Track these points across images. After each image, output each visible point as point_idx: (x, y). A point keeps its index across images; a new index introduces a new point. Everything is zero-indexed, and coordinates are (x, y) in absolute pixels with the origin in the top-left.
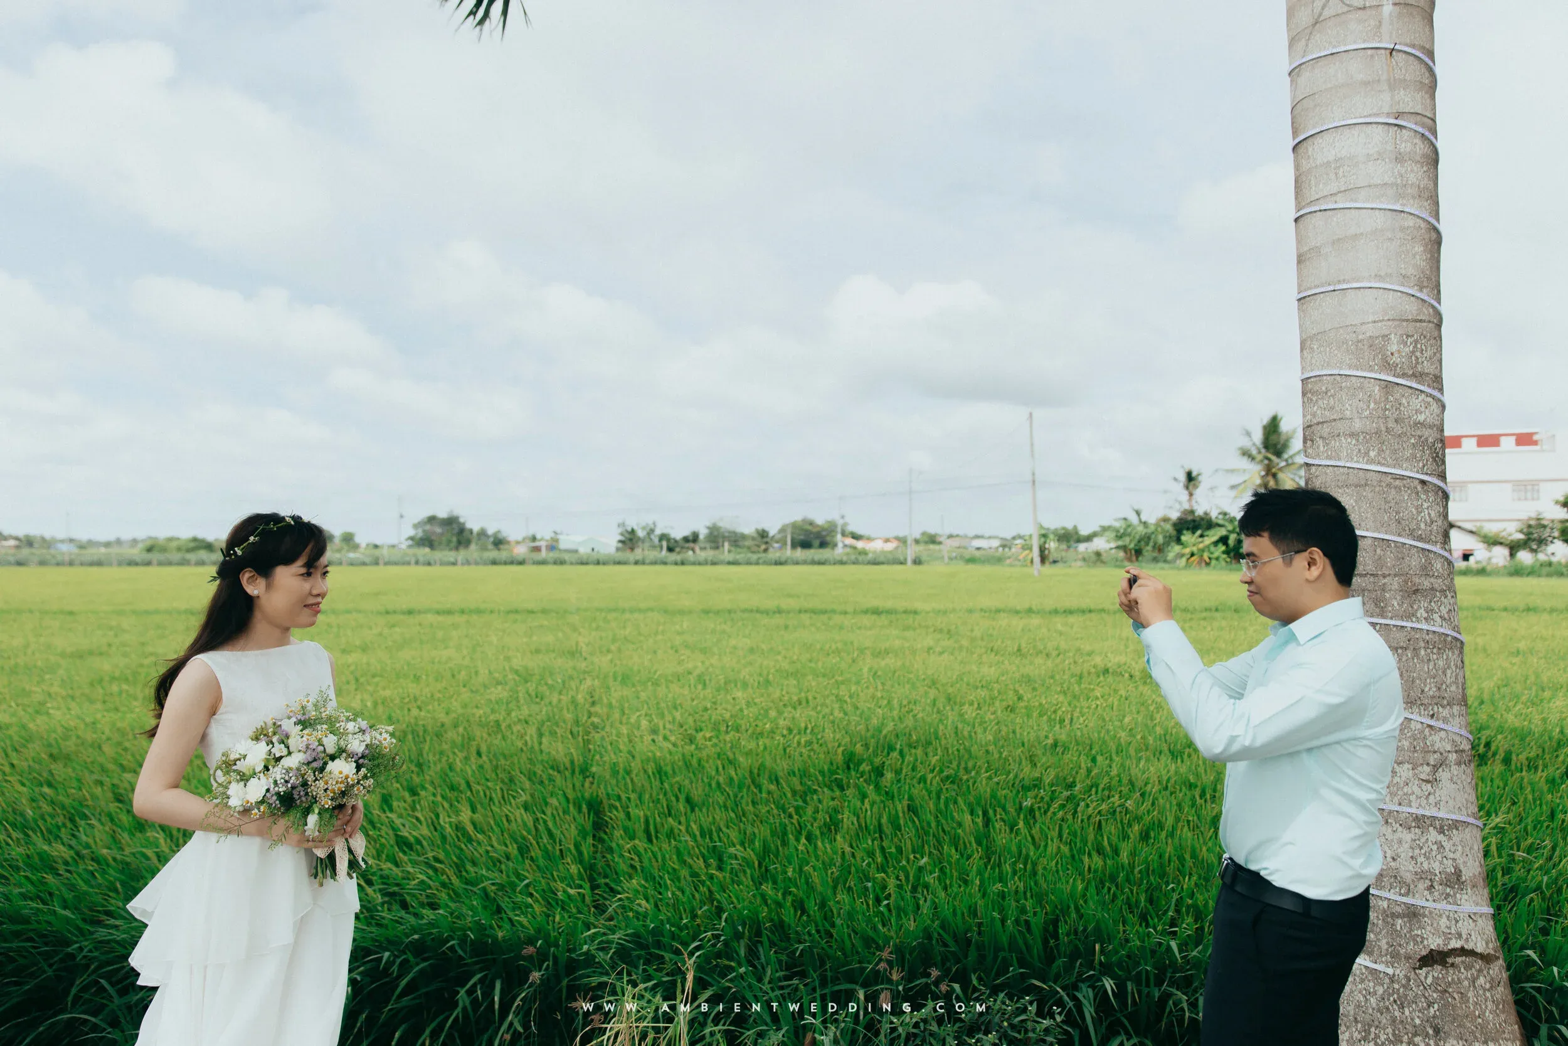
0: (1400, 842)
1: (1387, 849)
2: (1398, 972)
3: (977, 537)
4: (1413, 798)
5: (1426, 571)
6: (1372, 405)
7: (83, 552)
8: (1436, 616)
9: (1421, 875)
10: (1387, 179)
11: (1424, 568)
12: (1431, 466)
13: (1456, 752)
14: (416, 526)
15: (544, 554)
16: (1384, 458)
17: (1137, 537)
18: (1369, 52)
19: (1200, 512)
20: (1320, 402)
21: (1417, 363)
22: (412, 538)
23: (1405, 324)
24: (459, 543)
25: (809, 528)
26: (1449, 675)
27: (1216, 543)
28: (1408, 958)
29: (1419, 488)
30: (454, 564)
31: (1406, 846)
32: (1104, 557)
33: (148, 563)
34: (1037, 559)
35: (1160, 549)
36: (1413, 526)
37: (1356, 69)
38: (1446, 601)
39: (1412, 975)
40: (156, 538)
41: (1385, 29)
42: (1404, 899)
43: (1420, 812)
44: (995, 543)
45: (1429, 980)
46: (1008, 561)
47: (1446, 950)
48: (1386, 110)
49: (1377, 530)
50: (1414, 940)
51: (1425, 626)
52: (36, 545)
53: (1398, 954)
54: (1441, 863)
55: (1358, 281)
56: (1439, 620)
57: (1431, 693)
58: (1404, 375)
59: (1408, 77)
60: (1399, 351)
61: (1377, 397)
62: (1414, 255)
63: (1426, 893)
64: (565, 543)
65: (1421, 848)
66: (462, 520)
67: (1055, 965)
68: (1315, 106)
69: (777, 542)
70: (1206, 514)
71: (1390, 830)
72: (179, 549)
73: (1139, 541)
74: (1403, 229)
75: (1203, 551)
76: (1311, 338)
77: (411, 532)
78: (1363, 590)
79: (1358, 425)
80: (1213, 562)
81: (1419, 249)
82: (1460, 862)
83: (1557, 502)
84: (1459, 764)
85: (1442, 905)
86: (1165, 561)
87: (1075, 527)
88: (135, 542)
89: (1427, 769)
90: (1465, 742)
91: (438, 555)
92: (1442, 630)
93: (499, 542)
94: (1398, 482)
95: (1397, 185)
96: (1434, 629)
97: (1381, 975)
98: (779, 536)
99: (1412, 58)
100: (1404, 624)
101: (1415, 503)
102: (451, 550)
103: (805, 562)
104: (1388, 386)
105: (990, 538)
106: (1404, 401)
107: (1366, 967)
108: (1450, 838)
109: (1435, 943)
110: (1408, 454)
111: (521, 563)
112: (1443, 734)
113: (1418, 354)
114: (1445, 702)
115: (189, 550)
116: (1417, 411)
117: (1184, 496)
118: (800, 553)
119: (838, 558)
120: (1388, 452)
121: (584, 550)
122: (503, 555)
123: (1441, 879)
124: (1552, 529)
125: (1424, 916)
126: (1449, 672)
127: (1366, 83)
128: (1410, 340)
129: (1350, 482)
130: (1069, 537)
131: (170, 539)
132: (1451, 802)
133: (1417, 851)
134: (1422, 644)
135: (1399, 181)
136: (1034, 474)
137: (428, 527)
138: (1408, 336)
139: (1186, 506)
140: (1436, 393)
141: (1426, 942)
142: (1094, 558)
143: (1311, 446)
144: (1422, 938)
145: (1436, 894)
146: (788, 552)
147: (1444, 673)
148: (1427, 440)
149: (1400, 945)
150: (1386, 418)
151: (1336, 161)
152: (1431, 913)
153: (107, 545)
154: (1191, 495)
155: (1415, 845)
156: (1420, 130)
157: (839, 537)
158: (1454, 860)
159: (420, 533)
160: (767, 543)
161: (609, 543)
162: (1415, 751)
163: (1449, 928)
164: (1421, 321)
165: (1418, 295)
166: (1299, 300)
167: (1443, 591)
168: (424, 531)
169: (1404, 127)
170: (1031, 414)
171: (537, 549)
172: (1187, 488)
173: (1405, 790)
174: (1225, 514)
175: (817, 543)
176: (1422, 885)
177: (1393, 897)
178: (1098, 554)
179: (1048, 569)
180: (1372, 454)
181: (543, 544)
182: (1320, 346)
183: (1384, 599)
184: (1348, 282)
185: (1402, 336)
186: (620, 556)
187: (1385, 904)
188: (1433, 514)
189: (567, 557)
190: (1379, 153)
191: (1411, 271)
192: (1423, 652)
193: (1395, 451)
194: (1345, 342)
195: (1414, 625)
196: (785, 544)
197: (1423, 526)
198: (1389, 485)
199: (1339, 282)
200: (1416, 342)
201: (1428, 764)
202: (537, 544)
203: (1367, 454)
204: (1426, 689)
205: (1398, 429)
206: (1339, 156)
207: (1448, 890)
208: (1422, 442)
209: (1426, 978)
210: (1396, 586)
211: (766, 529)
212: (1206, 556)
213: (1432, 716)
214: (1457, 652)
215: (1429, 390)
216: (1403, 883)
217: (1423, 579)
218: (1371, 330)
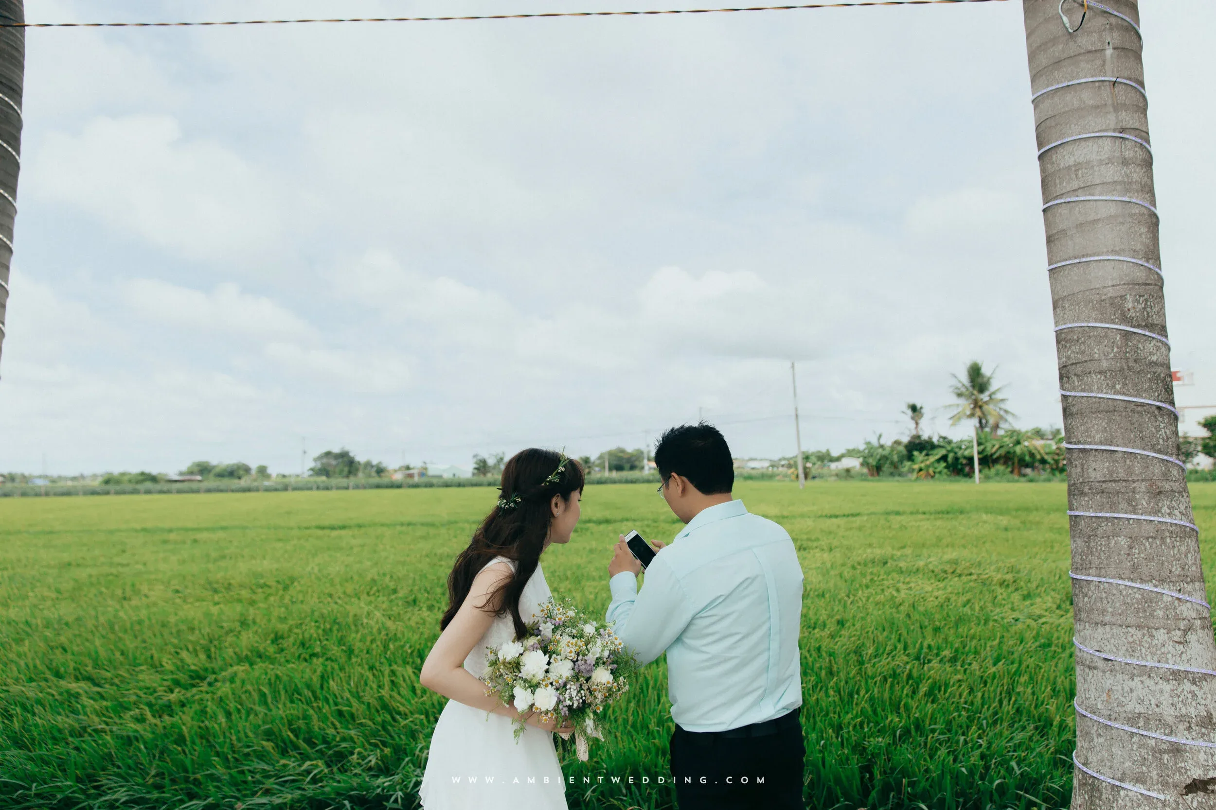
0: (1161, 692)
1: (1151, 698)
2: (1168, 797)
3: (752, 459)
4: (1169, 656)
5: (1166, 476)
6: (1115, 350)
7: (54, 485)
8: (1176, 512)
9: (1181, 718)
10: (1116, 178)
11: (1164, 474)
12: (1164, 395)
13: (1200, 619)
14: (315, 460)
15: (416, 479)
16: (1128, 390)
17: (878, 457)
18: (1097, 84)
19: (925, 437)
20: (1073, 348)
21: (1148, 316)
22: (312, 469)
23: (1137, 287)
24: (350, 473)
25: (621, 454)
26: (1190, 558)
27: (938, 461)
28: (1176, 786)
29: (1156, 412)
30: (347, 488)
31: (1167, 695)
32: (853, 472)
33: (107, 493)
34: (802, 476)
35: (895, 466)
36: (1154, 441)
37: (1087, 97)
38: (1183, 500)
39: (1181, 800)
40: (111, 474)
41: (1108, 66)
42: (1169, 738)
43: (1176, 667)
44: (766, 464)
45: (1195, 804)
46: (777, 478)
47: (1206, 779)
48: (1112, 126)
49: (1125, 446)
50: (1179, 771)
51: (1168, 520)
52: (18, 480)
53: (1167, 783)
54: (1196, 708)
55: (1098, 255)
56: (1179, 515)
57: (1177, 572)
58: (1139, 326)
59: (1127, 102)
60: (1134, 308)
61: (1119, 343)
62: (1141, 235)
63: (1186, 733)
64: (433, 470)
65: (1179, 697)
66: (351, 454)
67: (870, 798)
68: (1056, 125)
69: (597, 466)
70: (930, 438)
71: (1152, 683)
72: (130, 481)
73: (879, 460)
74: (1131, 215)
75: (928, 467)
76: (1063, 299)
77: (312, 464)
78: (1118, 493)
79: (1105, 364)
80: (937, 476)
81: (1144, 230)
82: (1210, 707)
83: (1199, 423)
84: (1203, 628)
85: (1200, 742)
86: (900, 475)
87: (828, 451)
88: (95, 476)
89: (1179, 633)
90: (1206, 611)
91: (334, 481)
92: (1182, 523)
93: (380, 471)
94: (1139, 408)
95: (1125, 183)
96: (1176, 522)
97: (1155, 800)
98: (597, 462)
99: (1130, 88)
100: (1152, 518)
101: (1154, 424)
102: (343, 477)
103: (620, 482)
104: (1126, 335)
105: (761, 460)
106: (1140, 346)
107: (1142, 794)
108: (1201, 688)
109: (1197, 773)
110: (1146, 386)
111: (399, 486)
112: (1188, 605)
113: (1149, 309)
114: (1189, 580)
115: (138, 482)
116: (1151, 354)
117: (912, 425)
118: (615, 474)
119: (646, 478)
120: (1130, 385)
121: (447, 476)
122: (385, 480)
123: (1197, 722)
124: (1196, 444)
125: (1186, 751)
126: (1189, 555)
127: (1097, 107)
128: (1141, 299)
129: (1101, 408)
130: (825, 458)
131: (123, 474)
132: (1199, 659)
133: (1176, 699)
134: (1168, 534)
135: (1126, 180)
136: (796, 410)
137: (325, 460)
138: (1140, 296)
139: (914, 432)
140: (1163, 339)
141: (1189, 773)
142: (844, 474)
143: (1067, 382)
144: (1186, 769)
145: (1194, 733)
146: (607, 474)
147: (1186, 556)
148: (1159, 375)
149: (1168, 776)
150: (1127, 359)
151: (1075, 165)
152: (1191, 749)
153: (74, 479)
154: (917, 424)
155: (1174, 694)
156: (1139, 141)
157: (645, 461)
158: (1206, 705)
159: (318, 465)
160: (589, 467)
161: (467, 470)
162: (1168, 619)
163: (1207, 761)
164: (1149, 284)
165: (1146, 264)
166: (1050, 271)
167: (1180, 492)
168: (322, 464)
169: (1127, 139)
170: (793, 364)
171: (411, 476)
172: (913, 418)
173: (1163, 650)
174: (944, 438)
175: (627, 466)
176: (1181, 727)
177: (1159, 736)
178: (848, 471)
179: (810, 483)
180: (1118, 387)
181: (415, 472)
182: (1071, 304)
183: (1134, 499)
184: (1091, 256)
185: (1135, 296)
186: (476, 479)
187: (1153, 742)
188: (1168, 432)
189: (435, 481)
190: (1109, 159)
191: (1139, 247)
192: (1168, 540)
193: (1136, 385)
194: (1091, 301)
195: (1161, 519)
196: (604, 467)
197: (1161, 441)
198: (1133, 411)
199: (1083, 256)
200: (1146, 300)
201: (1179, 629)
202: (411, 472)
203: (1114, 387)
204: (1174, 569)
205: (1137, 368)
206: (1078, 161)
207: (1203, 730)
208: (1156, 377)
209: (1192, 802)
210: (1143, 489)
211: (588, 456)
212: (931, 471)
213: (1180, 590)
214: (1194, 540)
215: (1159, 337)
216: (1166, 725)
217: (1164, 483)
218: (1111, 292)
